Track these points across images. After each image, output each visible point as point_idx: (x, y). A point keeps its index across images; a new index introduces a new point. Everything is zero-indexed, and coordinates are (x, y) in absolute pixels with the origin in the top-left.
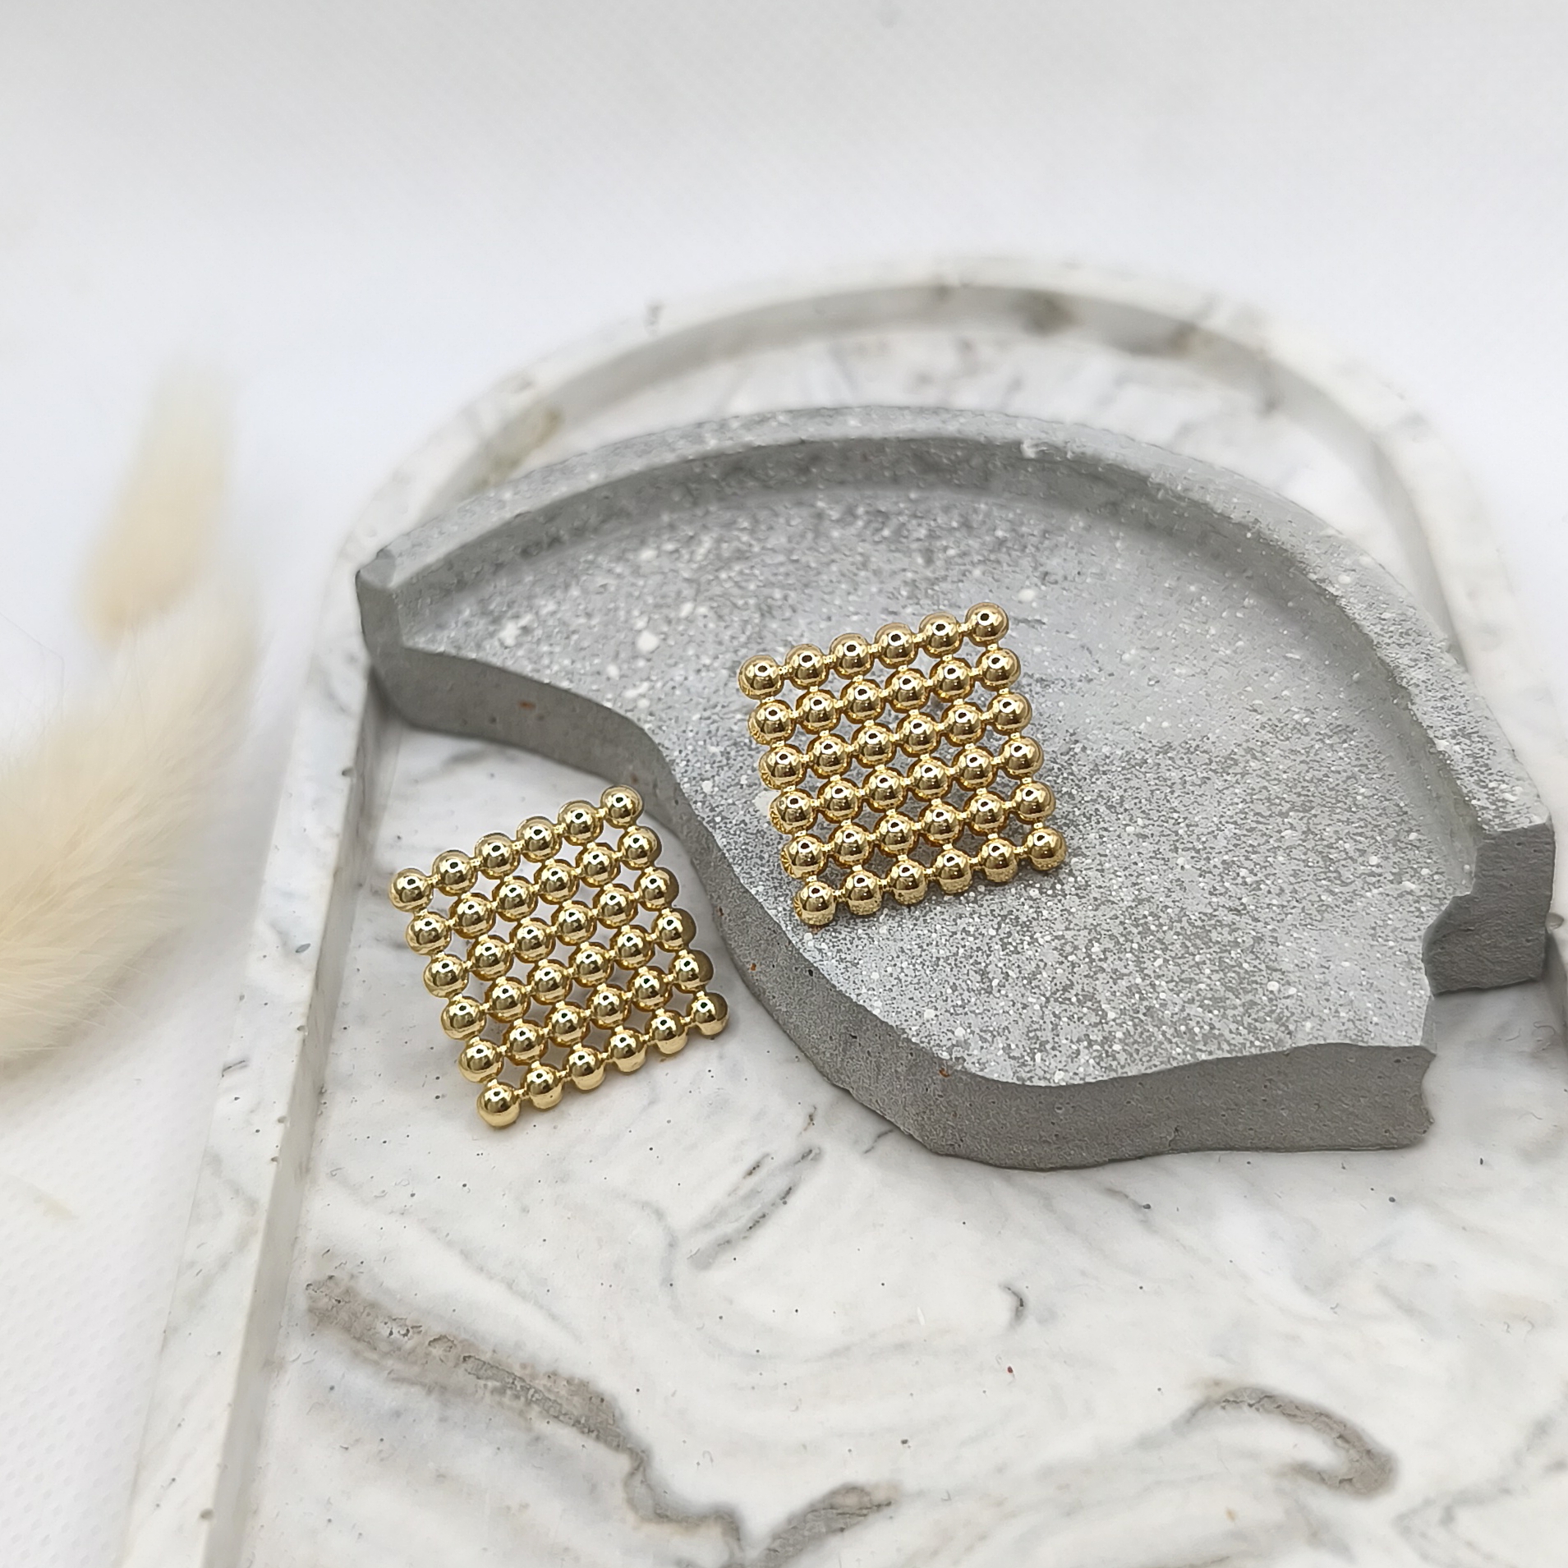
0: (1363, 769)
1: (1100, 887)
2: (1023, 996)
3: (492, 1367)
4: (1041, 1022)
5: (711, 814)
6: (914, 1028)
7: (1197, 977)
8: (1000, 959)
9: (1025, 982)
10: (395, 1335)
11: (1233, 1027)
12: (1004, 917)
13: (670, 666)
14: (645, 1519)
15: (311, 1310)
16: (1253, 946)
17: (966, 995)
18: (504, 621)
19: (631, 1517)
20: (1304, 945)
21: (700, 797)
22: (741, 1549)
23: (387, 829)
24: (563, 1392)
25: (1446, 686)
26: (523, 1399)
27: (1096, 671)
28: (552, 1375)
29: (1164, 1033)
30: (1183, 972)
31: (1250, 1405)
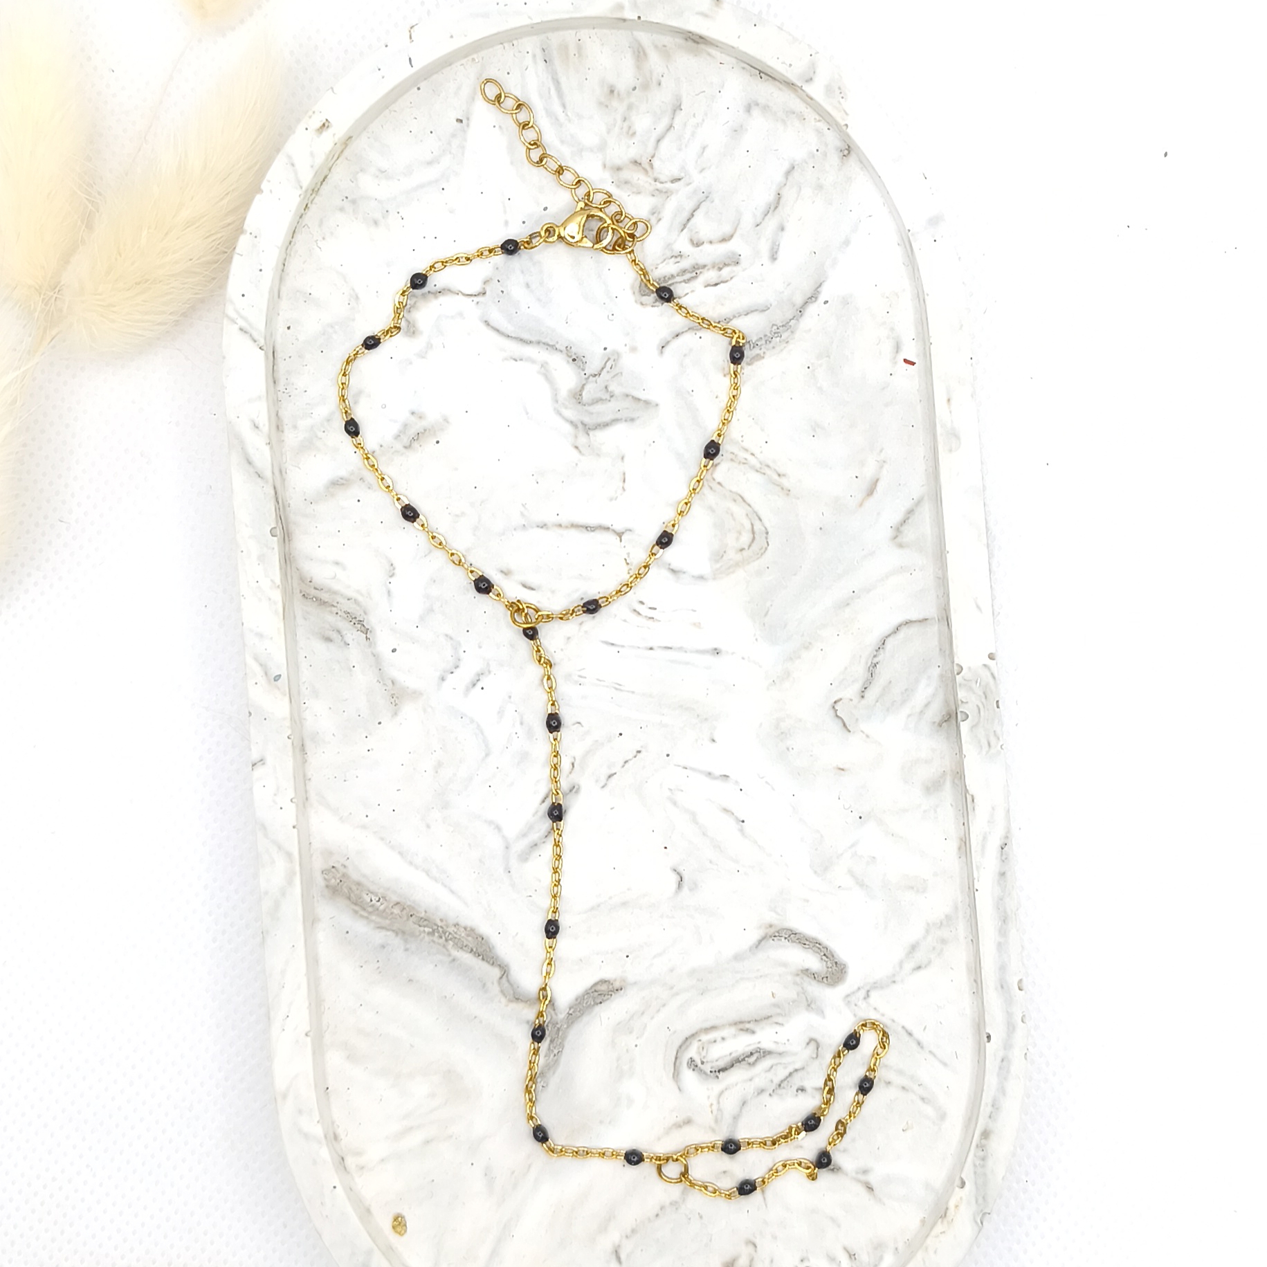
3: (425, 920)
10: (373, 901)
14: (509, 1000)
19: (502, 1000)
24: (463, 935)
26: (444, 938)
28: (456, 925)
31: (785, 938)
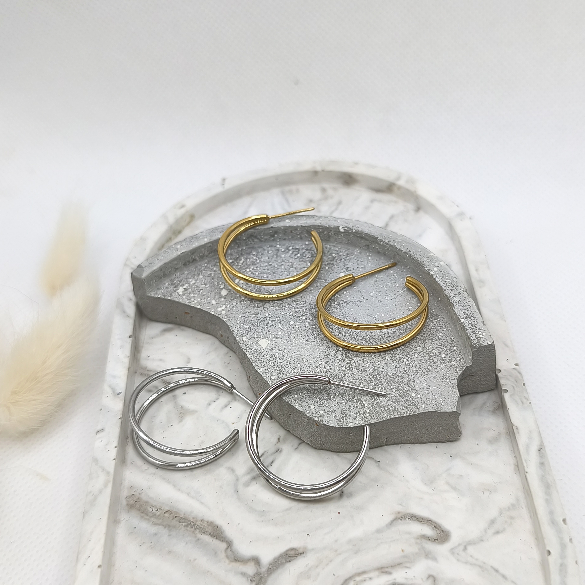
0: (441, 327)
1: (363, 366)
2: (340, 400)
3: (184, 519)
4: (345, 408)
5: (246, 347)
6: (308, 412)
7: (391, 393)
8: (333, 390)
9: (341, 396)
10: (154, 511)
11: (401, 407)
12: (335, 377)
13: (232, 300)
14: (231, 561)
15: (127, 505)
16: (407, 383)
17: (323, 401)
18: (179, 286)
19: (227, 561)
20: (423, 382)
21: (242, 342)
22: (260, 568)
23: (144, 354)
24: (206, 525)
25: (464, 302)
26: (194, 528)
27: (362, 299)
28: (202, 520)
29: (381, 410)
30: (387, 391)
31: (409, 519)
